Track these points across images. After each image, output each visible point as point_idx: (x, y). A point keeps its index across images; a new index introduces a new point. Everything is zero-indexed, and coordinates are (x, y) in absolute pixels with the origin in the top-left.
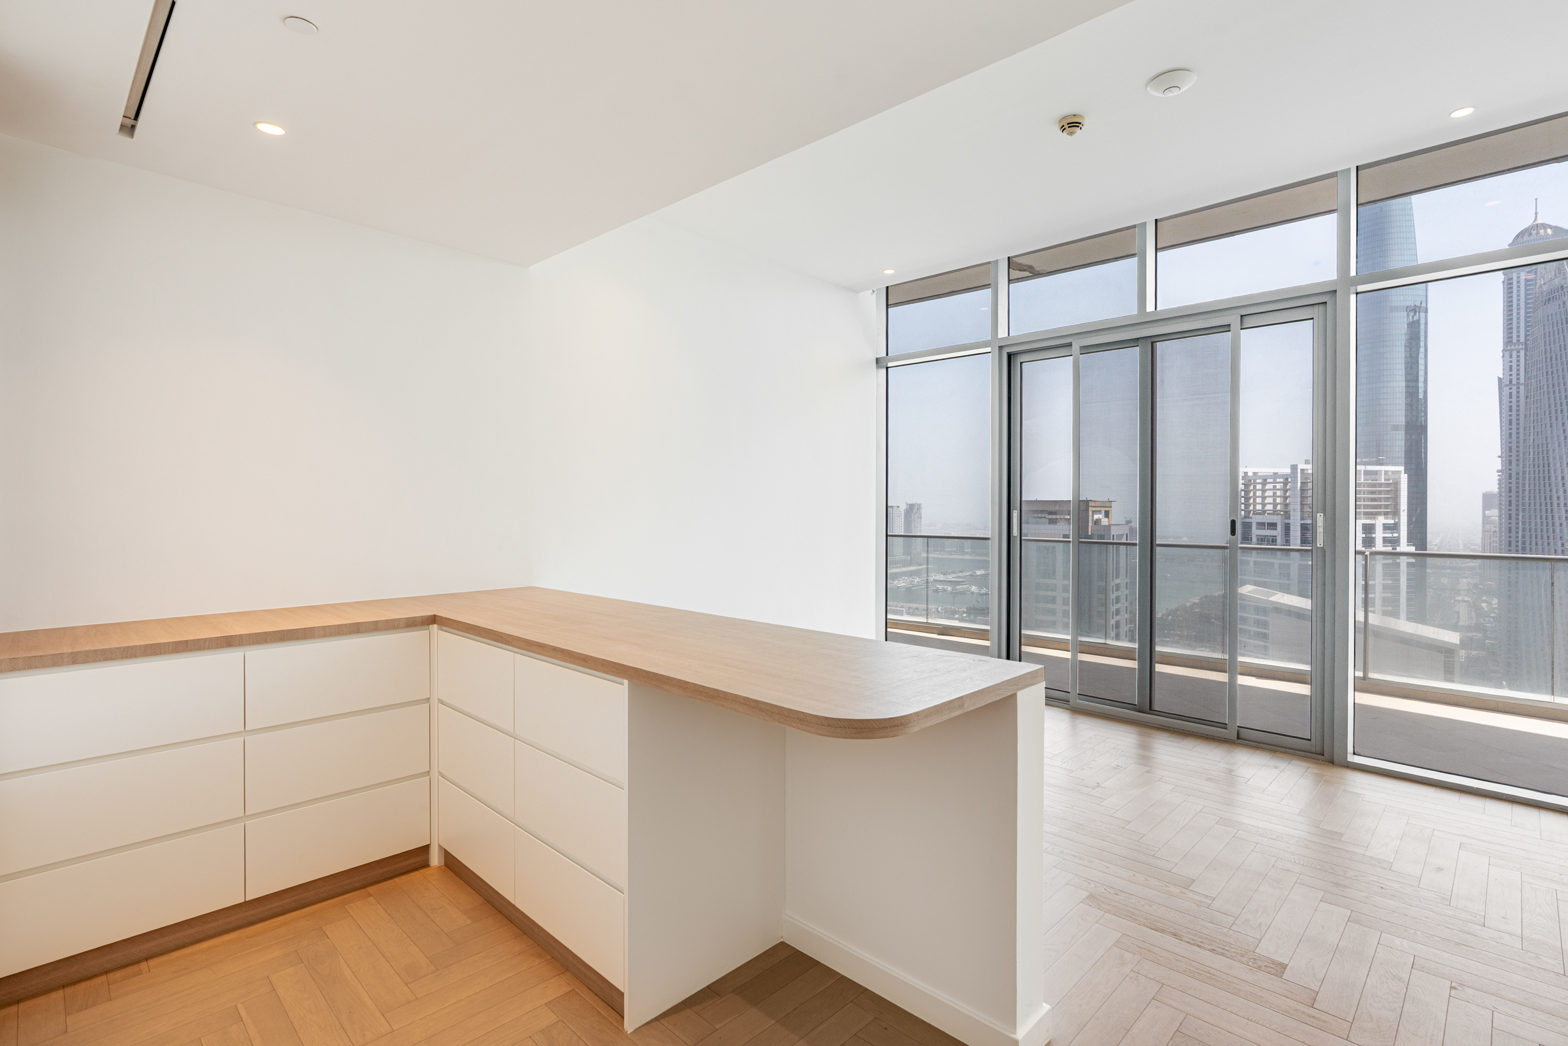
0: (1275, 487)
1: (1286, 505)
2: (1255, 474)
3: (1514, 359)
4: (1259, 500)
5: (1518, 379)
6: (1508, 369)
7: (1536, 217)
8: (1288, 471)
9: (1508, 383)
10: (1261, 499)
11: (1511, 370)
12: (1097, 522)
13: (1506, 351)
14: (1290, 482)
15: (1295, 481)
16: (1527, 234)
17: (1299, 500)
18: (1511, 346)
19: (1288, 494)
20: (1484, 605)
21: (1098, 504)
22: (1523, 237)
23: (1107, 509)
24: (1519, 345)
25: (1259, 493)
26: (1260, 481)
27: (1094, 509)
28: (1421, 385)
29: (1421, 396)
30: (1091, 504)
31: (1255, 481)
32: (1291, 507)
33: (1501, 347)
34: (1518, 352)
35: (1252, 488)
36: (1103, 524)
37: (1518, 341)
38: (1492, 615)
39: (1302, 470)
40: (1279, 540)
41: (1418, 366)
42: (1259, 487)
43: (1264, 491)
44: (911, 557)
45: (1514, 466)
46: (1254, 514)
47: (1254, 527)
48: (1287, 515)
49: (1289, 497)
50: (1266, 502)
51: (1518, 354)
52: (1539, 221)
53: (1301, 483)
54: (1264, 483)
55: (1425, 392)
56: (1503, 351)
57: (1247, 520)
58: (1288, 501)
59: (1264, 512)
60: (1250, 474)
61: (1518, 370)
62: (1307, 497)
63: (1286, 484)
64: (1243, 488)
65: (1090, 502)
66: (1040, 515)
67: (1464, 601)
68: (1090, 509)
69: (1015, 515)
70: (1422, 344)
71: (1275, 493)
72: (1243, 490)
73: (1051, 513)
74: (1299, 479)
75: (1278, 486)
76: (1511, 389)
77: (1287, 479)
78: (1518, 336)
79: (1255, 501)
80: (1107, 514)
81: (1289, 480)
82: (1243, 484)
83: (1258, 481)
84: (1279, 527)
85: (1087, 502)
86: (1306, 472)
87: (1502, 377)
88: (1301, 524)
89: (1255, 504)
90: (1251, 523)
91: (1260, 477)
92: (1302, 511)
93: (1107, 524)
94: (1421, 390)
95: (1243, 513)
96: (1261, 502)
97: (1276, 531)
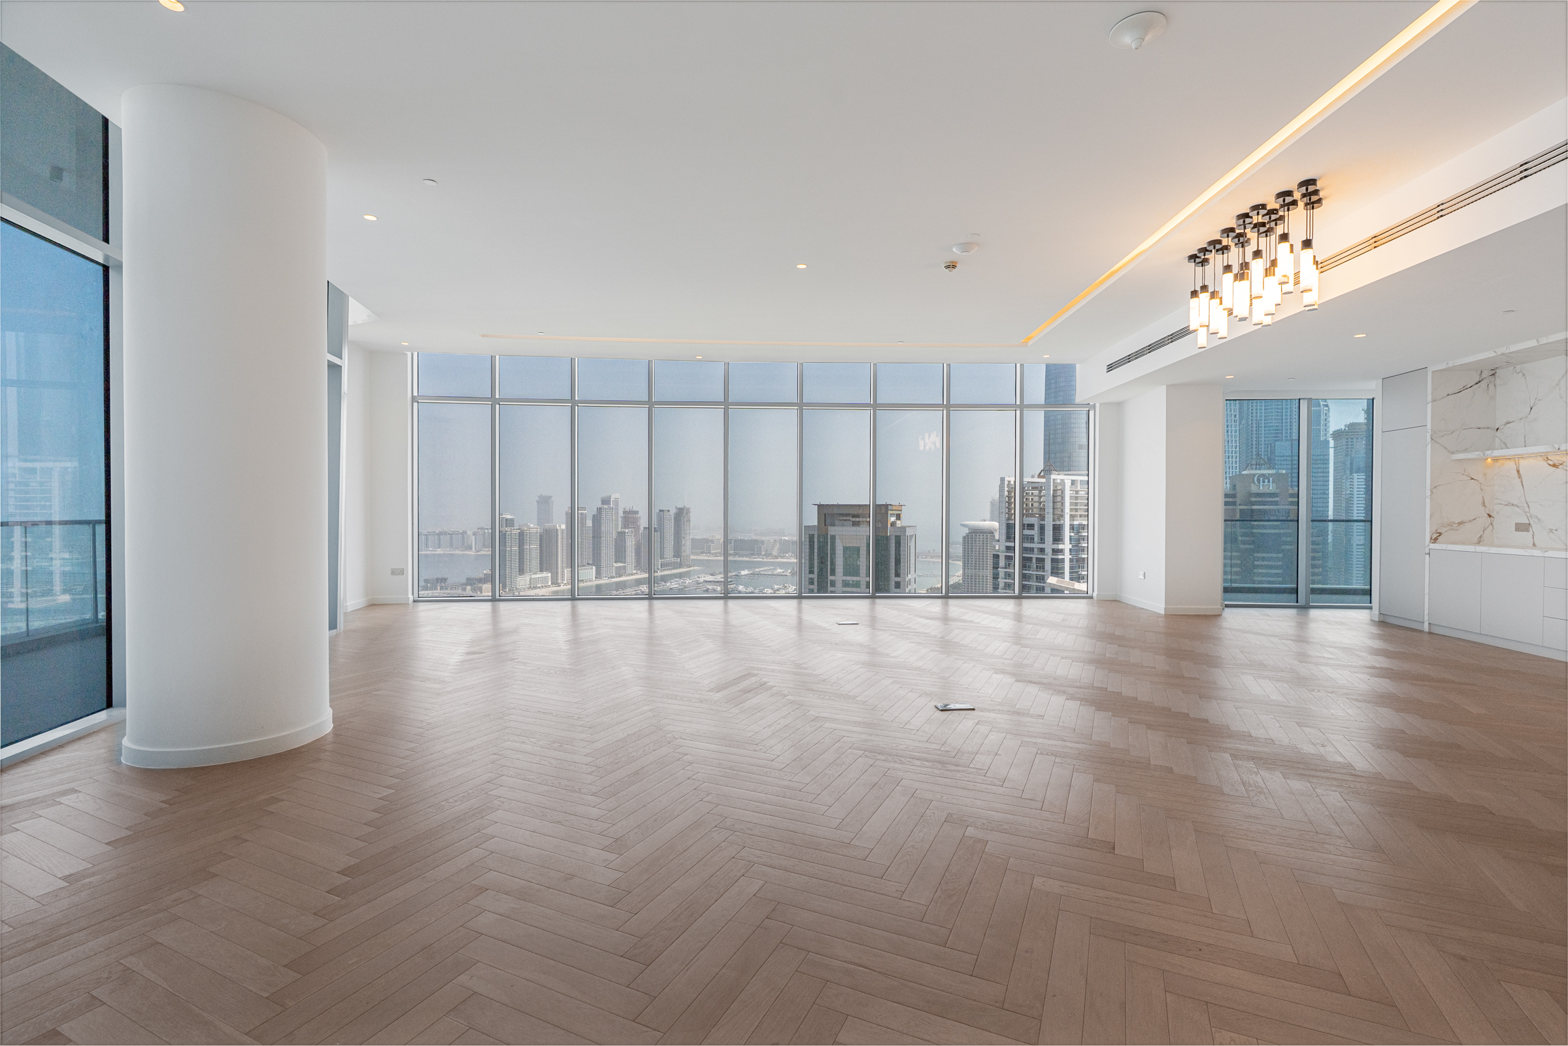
0: (1032, 493)
1: (1041, 509)
12: (893, 524)
14: (1044, 490)
15: (1048, 489)
17: (1051, 505)
21: (892, 507)
27: (890, 512)
30: (890, 507)
32: (1045, 511)
35: (1013, 494)
36: (898, 526)
39: (1054, 480)
40: (1036, 539)
44: (680, 559)
48: (1042, 518)
53: (1053, 490)
58: (1043, 506)
62: (1057, 502)
63: (1041, 491)
66: (845, 518)
68: (887, 512)
73: (854, 516)
74: (1052, 487)
75: (1035, 493)
77: (1042, 487)
80: (898, 517)
84: (1036, 528)
85: (886, 506)
88: (1053, 525)
92: (1053, 514)
97: (1033, 529)
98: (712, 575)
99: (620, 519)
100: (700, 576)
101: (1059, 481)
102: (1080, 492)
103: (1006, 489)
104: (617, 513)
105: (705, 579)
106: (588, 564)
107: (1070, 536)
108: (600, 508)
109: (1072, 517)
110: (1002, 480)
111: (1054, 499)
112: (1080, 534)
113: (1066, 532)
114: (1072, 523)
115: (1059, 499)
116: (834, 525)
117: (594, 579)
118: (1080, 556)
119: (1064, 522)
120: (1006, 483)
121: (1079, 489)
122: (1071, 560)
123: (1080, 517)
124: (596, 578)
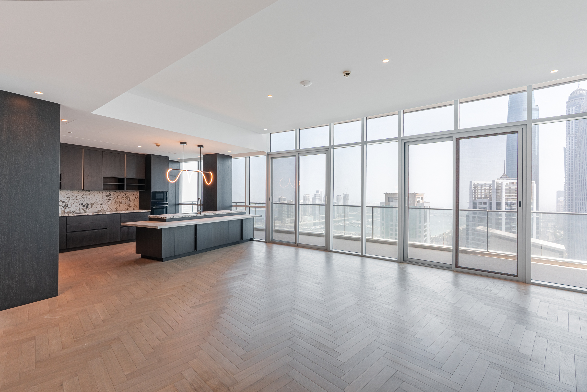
0: (485, 188)
1: (490, 195)
2: (478, 183)
3: (571, 140)
4: (479, 193)
5: (572, 148)
6: (568, 144)
7: (579, 86)
8: (491, 182)
9: (568, 149)
10: (480, 193)
11: (569, 144)
12: (418, 202)
13: (568, 137)
14: (492, 187)
15: (493, 186)
16: (575, 93)
17: (495, 193)
18: (569, 135)
19: (491, 191)
20: (558, 233)
21: (419, 195)
22: (574, 94)
23: (422, 197)
24: (572, 135)
25: (479, 191)
26: (480, 186)
27: (417, 197)
28: (536, 150)
29: (536, 154)
30: (416, 195)
31: (478, 186)
32: (492, 196)
33: (565, 136)
34: (572, 137)
35: (477, 189)
36: (420, 202)
37: (572, 133)
38: (561, 237)
39: (496, 182)
40: (487, 208)
41: (535, 143)
42: (479, 188)
43: (481, 190)
44: (346, 214)
45: (570, 181)
46: (478, 199)
47: (478, 204)
48: (490, 199)
49: (491, 192)
50: (482, 194)
51: (572, 138)
52: (580, 88)
53: (496, 187)
54: (482, 187)
55: (538, 153)
56: (566, 137)
57: (475, 201)
58: (491, 194)
59: (481, 198)
60: (476, 184)
61: (572, 144)
62: (498, 192)
63: (490, 187)
64: (473, 189)
65: (416, 194)
67: (550, 232)
68: (416, 197)
69: (406, 198)
70: (537, 134)
71: (485, 191)
72: (473, 190)
74: (495, 186)
75: (487, 188)
76: (569, 151)
77: (490, 185)
78: (572, 132)
79: (478, 194)
80: (422, 199)
81: (491, 186)
82: (473, 187)
83: (479, 186)
84: (487, 204)
85: (415, 194)
86: (498, 183)
87: (566, 147)
88: (496, 203)
89: (478, 195)
90: (477, 202)
91: (480, 185)
92: (496, 198)
93: (422, 202)
94: (536, 152)
95: (473, 198)
96: (480, 194)
97: (486, 204)
98: (357, 220)
99: (323, 199)
100: (353, 221)
101: (499, 183)
102: (512, 188)
103: (473, 186)
104: (321, 196)
105: (354, 222)
106: (311, 215)
107: (505, 208)
108: (315, 195)
109: (507, 199)
110: (471, 182)
111: (496, 191)
112: (511, 207)
113: (503, 206)
114: (506, 202)
115: (499, 191)
116: (393, 202)
117: (313, 220)
118: (511, 217)
119: (502, 201)
120: (473, 184)
121: (511, 186)
122: (506, 219)
123: (512, 199)
124: (314, 220)
